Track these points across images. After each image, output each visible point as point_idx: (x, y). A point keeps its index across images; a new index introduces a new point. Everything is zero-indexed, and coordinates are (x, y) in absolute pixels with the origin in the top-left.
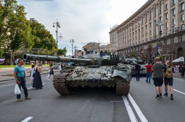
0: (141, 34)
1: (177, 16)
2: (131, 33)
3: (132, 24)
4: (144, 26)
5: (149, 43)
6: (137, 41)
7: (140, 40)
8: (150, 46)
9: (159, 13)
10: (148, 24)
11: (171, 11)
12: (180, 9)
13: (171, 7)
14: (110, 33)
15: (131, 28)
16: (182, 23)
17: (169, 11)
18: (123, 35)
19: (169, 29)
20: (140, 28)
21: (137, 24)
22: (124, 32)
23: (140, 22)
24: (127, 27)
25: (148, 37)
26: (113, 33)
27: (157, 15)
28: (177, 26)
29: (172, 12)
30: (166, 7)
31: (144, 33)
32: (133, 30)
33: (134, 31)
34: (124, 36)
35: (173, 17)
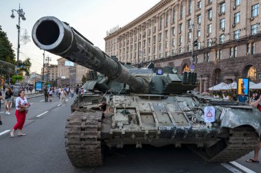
0: (156, 45)
1: (214, 20)
2: (141, 41)
3: (144, 27)
4: (162, 31)
5: (169, 59)
6: (150, 55)
7: (156, 54)
8: (171, 64)
9: (188, 14)
10: (169, 28)
11: (206, 12)
12: (219, 11)
13: (206, 6)
14: (106, 39)
15: (142, 33)
16: (221, 32)
17: (202, 12)
18: (127, 44)
20: (156, 34)
21: (151, 28)
22: (129, 39)
23: (156, 25)
24: (134, 32)
25: (168, 50)
26: (110, 40)
27: (184, 16)
28: (214, 36)
29: (207, 14)
30: (199, 5)
31: (162, 42)
32: (144, 36)
33: (146, 39)
34: (129, 46)
35: (209, 22)
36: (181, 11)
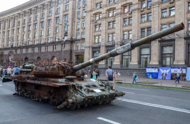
8: (2, 53)
19: (51, 36)
28: (26, 41)
36: (9, 23)
